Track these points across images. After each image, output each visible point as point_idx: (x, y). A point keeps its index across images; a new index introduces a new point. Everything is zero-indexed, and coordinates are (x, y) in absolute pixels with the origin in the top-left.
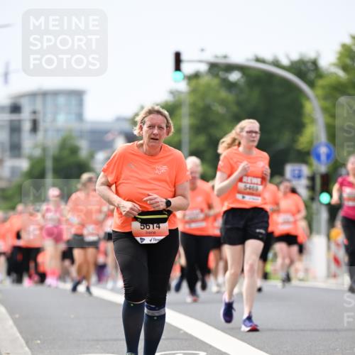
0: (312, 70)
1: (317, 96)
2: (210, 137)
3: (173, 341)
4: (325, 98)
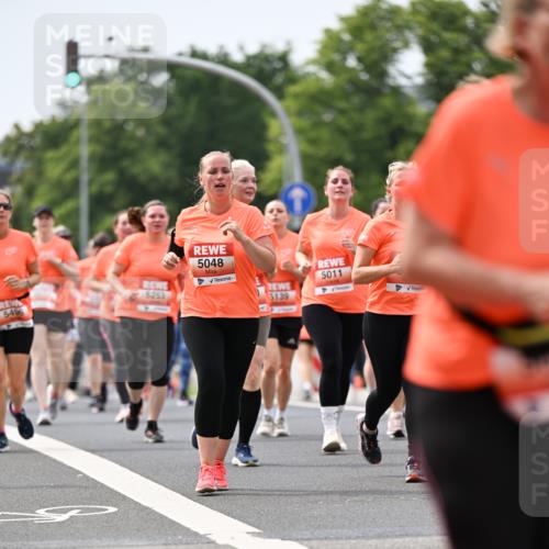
0: (280, 70)
1: (287, 111)
2: (122, 173)
3: (67, 491)
4: (300, 113)
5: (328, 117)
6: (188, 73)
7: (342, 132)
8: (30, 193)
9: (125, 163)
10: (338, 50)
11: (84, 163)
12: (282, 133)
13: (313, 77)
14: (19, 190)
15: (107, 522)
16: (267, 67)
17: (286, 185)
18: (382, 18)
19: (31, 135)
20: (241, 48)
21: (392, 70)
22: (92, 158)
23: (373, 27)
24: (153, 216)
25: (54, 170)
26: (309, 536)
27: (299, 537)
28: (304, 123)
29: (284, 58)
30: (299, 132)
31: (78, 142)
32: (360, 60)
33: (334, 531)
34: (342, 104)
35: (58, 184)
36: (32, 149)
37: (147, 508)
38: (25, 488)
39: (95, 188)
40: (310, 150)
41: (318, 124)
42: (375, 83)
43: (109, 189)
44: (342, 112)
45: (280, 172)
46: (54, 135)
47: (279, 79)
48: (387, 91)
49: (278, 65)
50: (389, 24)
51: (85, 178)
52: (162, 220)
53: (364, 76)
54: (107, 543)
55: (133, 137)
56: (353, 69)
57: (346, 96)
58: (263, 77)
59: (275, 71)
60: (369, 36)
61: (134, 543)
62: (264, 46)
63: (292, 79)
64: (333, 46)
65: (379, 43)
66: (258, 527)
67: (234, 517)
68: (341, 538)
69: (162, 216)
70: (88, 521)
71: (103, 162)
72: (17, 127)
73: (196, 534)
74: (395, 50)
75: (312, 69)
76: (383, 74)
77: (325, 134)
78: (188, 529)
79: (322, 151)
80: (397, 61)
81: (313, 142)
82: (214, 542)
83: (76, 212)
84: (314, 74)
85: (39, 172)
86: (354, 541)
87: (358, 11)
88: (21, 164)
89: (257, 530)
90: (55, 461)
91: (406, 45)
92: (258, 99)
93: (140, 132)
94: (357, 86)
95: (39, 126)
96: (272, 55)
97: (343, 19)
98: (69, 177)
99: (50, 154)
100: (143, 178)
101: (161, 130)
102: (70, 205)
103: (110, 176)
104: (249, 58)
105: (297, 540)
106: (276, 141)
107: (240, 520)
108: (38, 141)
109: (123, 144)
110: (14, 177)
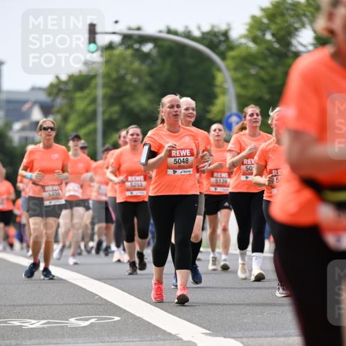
0: (223, 41)
1: (228, 67)
2: (124, 107)
3: (89, 306)
4: (236, 69)
5: (253, 71)
6: (166, 44)
7: (263, 81)
8: (65, 119)
9: (126, 100)
10: (260, 29)
11: (100, 100)
12: (225, 81)
13: (245, 46)
14: (59, 117)
15: (114, 326)
16: (215, 40)
17: (227, 114)
18: (288, 9)
19: (66, 83)
20: (199, 28)
21: (294, 42)
22: (105, 97)
23: (282, 15)
24: (132, 135)
25: (81, 105)
26: (241, 335)
27: (235, 336)
28: (239, 75)
29: (225, 34)
30: (235, 81)
31: (96, 87)
32: (273, 35)
33: (257, 332)
34: (262, 63)
35: (84, 113)
36: (67, 91)
37: (139, 318)
38: (62, 305)
39: (107, 116)
40: (243, 92)
41: (247, 76)
42: (283, 50)
43: (115, 116)
44: (262, 68)
45: (224, 106)
46: (81, 83)
47: (223, 47)
48: (291, 55)
49: (222, 38)
50: (292, 13)
51: (100, 109)
52: (138, 137)
53: (276, 46)
54: (113, 340)
55: (130, 84)
56: (269, 41)
57: (265, 58)
58: (213, 46)
59: (220, 42)
60: (279, 20)
61: (131, 340)
62: (213, 27)
63: (231, 47)
64: (257, 26)
65: (286, 25)
66: (209, 330)
67: (194, 324)
68: (261, 337)
69: (138, 135)
70: (102, 325)
71: (111, 100)
72: (57, 77)
73: (170, 334)
74: (297, 29)
75: (243, 41)
76: (289, 44)
77: (252, 82)
78: (165, 331)
79: (250, 93)
80: (297, 36)
81: (244, 87)
82: (181, 339)
83: (94, 131)
84: (245, 44)
85: (71, 106)
86: (269, 339)
87: (273, 5)
88: (60, 101)
89: (208, 332)
90: (81, 288)
91: (303, 26)
92: (209, 59)
93: (135, 81)
94: (271, 52)
95: (71, 77)
96: (219, 32)
97: (263, 10)
98: (90, 109)
99: (78, 95)
100: (137, 109)
101: (148, 79)
102: (91, 126)
103: (116, 108)
104: (203, 34)
105: (233, 338)
106: (221, 87)
107: (197, 325)
108: (70, 87)
109: (125, 88)
110: (56, 109)
